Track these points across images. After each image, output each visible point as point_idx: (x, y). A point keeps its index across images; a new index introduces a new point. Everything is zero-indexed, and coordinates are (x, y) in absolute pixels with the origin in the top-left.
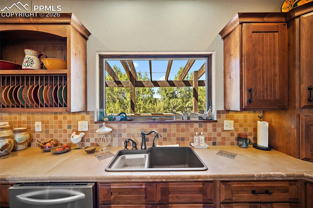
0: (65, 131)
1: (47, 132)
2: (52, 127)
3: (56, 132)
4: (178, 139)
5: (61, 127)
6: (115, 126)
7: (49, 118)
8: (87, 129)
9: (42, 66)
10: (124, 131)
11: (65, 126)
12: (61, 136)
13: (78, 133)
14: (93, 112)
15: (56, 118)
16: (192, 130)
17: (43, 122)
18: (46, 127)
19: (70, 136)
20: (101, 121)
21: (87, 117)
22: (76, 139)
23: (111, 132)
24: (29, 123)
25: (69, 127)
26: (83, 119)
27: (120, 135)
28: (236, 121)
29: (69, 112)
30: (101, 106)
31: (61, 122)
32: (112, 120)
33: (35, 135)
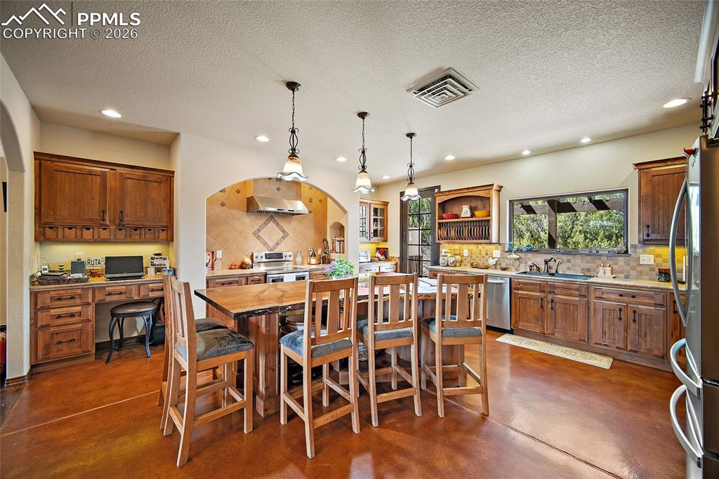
0: (484, 257)
1: (471, 257)
2: (475, 253)
3: (477, 257)
4: (583, 269)
5: (480, 254)
6: (522, 255)
7: (473, 247)
8: (499, 256)
9: (473, 215)
10: (530, 259)
11: (484, 254)
12: (481, 260)
13: (493, 258)
14: (504, 244)
15: (477, 248)
16: (599, 262)
17: (469, 250)
18: (471, 253)
19: (487, 260)
20: (510, 251)
21: (500, 247)
22: (492, 262)
23: (518, 259)
24: (460, 250)
25: (487, 254)
26: (497, 248)
27: (526, 263)
28: (657, 256)
29: (490, 243)
30: (510, 240)
31: (481, 250)
32: (519, 251)
33: (463, 258)
